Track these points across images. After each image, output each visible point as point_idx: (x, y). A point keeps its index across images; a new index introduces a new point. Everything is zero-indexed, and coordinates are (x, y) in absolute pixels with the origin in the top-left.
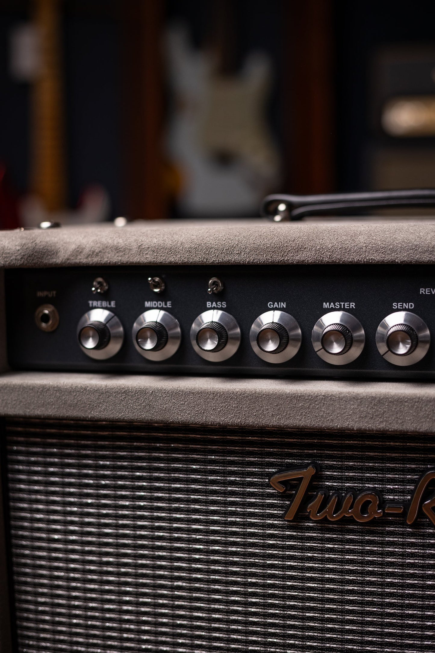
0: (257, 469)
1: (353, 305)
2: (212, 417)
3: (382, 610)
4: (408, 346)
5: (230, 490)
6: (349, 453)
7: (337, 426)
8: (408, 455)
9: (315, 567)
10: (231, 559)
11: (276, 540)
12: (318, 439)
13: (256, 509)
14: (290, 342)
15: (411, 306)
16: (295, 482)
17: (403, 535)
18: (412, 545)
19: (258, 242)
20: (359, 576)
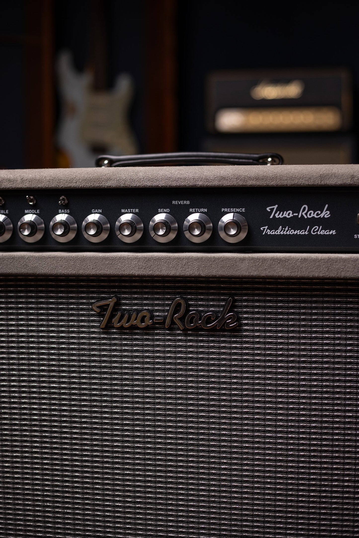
0: (85, 301)
1: (137, 210)
2: (60, 271)
3: (154, 378)
4: (165, 231)
5: (71, 313)
6: (135, 290)
7: (127, 273)
8: (166, 290)
9: (117, 355)
10: (72, 352)
11: (96, 340)
12: (118, 283)
13: (85, 323)
14: (103, 231)
15: (168, 210)
16: (106, 307)
17: (164, 335)
18: (169, 340)
19: (86, 176)
20: (141, 359)
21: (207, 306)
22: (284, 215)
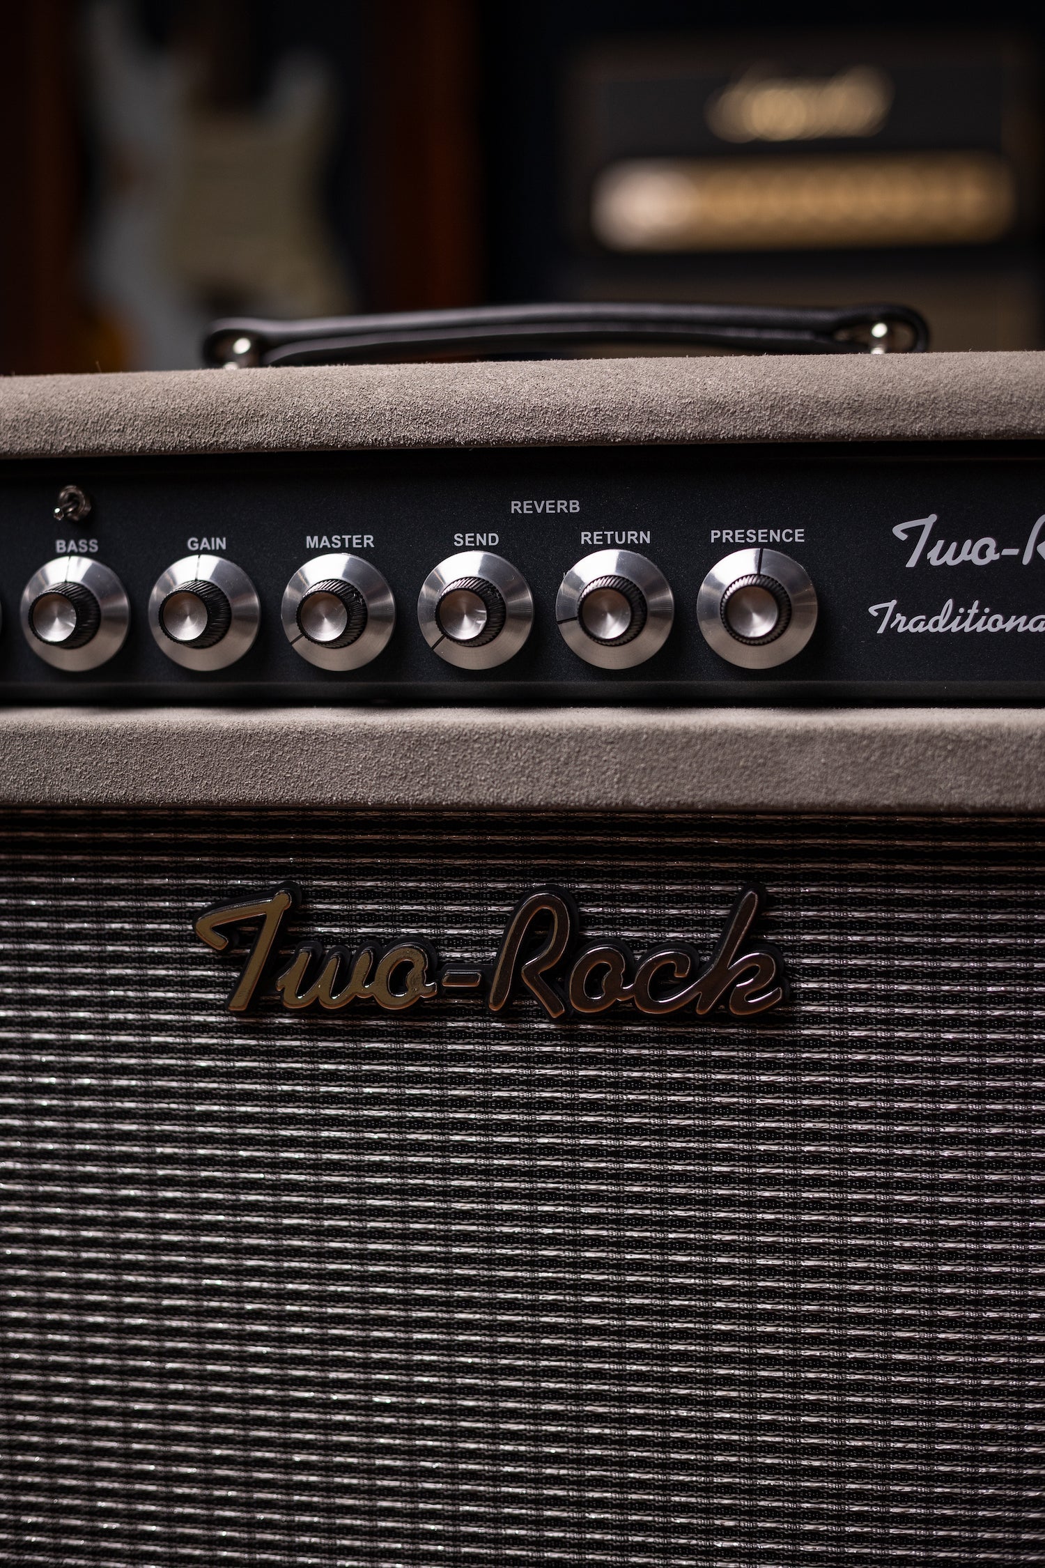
0: (167, 904)
1: (369, 540)
2: (64, 787)
3: (444, 1206)
4: (482, 623)
5: (113, 951)
6: (365, 861)
7: (331, 798)
8: (489, 861)
9: (299, 1115)
10: (118, 1104)
11: (213, 1059)
12: (297, 833)
13: (169, 991)
14: (234, 623)
15: (493, 539)
16: (250, 929)
17: (483, 1036)
18: (505, 1058)
19: (161, 405)
20: (393, 1132)
21: (657, 923)
22: (964, 556)
